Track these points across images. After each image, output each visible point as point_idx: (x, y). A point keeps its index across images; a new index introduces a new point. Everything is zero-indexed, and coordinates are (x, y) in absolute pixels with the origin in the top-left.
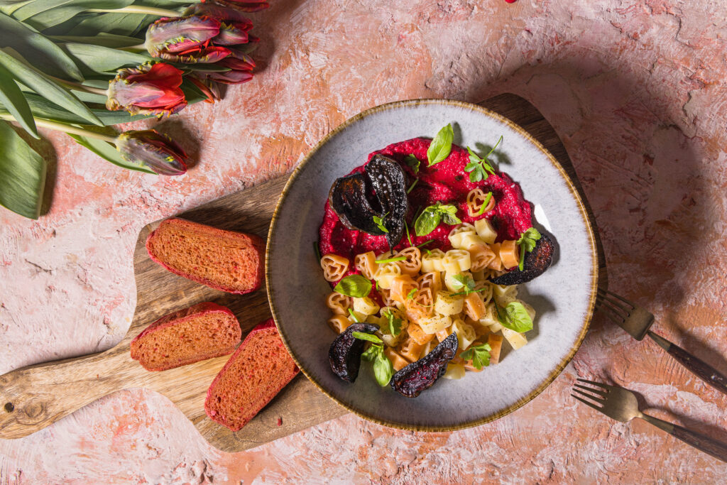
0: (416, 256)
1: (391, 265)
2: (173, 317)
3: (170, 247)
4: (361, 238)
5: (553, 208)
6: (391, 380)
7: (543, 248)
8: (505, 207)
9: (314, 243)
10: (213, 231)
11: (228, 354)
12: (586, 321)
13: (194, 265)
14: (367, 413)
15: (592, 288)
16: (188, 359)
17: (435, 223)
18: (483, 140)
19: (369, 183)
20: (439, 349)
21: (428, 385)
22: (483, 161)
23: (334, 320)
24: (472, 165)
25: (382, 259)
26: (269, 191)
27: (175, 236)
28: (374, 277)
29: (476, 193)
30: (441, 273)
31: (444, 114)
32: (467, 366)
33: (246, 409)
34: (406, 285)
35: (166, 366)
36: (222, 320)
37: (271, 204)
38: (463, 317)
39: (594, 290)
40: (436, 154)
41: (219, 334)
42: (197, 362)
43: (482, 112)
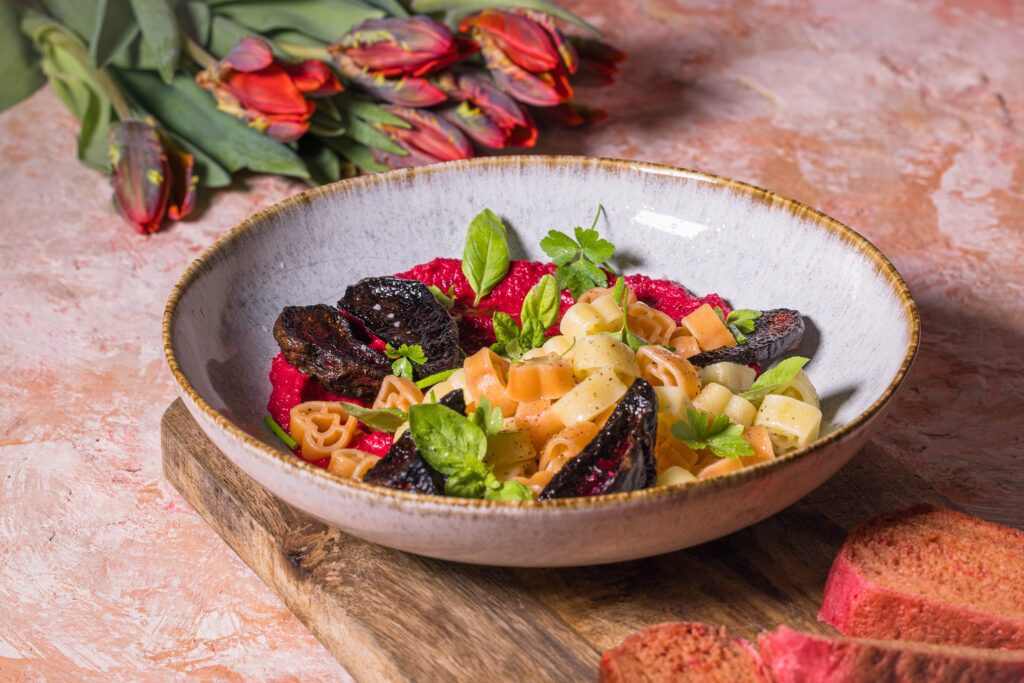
40: (480, 263)
43: (542, 163)
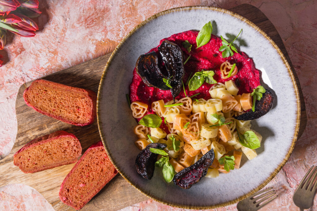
0: (189, 103)
1: (173, 108)
2: (40, 140)
3: (38, 97)
4: (155, 91)
5: (273, 73)
6: (174, 179)
7: (267, 98)
8: (243, 73)
9: (127, 95)
10: (65, 87)
11: (73, 163)
12: (293, 142)
13: (53, 108)
14: (159, 198)
15: (297, 122)
16: (49, 166)
17: (201, 83)
18: (230, 32)
19: (160, 58)
20: (203, 159)
21: (196, 181)
22: (230, 44)
23: (139, 142)
24: (224, 47)
25: (168, 105)
26: (99, 63)
27: (41, 90)
28: (163, 115)
29: (226, 64)
30: (204, 113)
31: (206, 16)
32: (221, 170)
33: (84, 196)
34: (183, 120)
35: (35, 170)
36: (70, 141)
37: (100, 71)
38: (218, 140)
39: (298, 123)
40: (201, 40)
41: (68, 150)
42: (54, 167)
43: (230, 14)
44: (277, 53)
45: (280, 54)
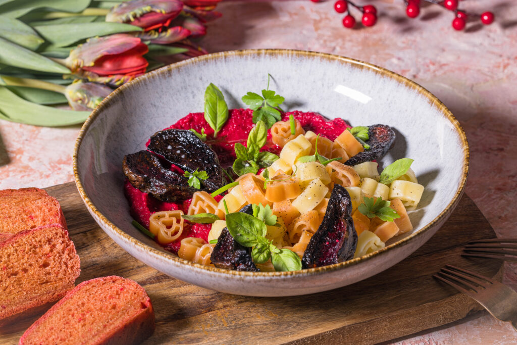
9: (132, 223)
29: (278, 126)
40: (214, 114)
43: (236, 55)
44: (342, 63)
45: (346, 62)
